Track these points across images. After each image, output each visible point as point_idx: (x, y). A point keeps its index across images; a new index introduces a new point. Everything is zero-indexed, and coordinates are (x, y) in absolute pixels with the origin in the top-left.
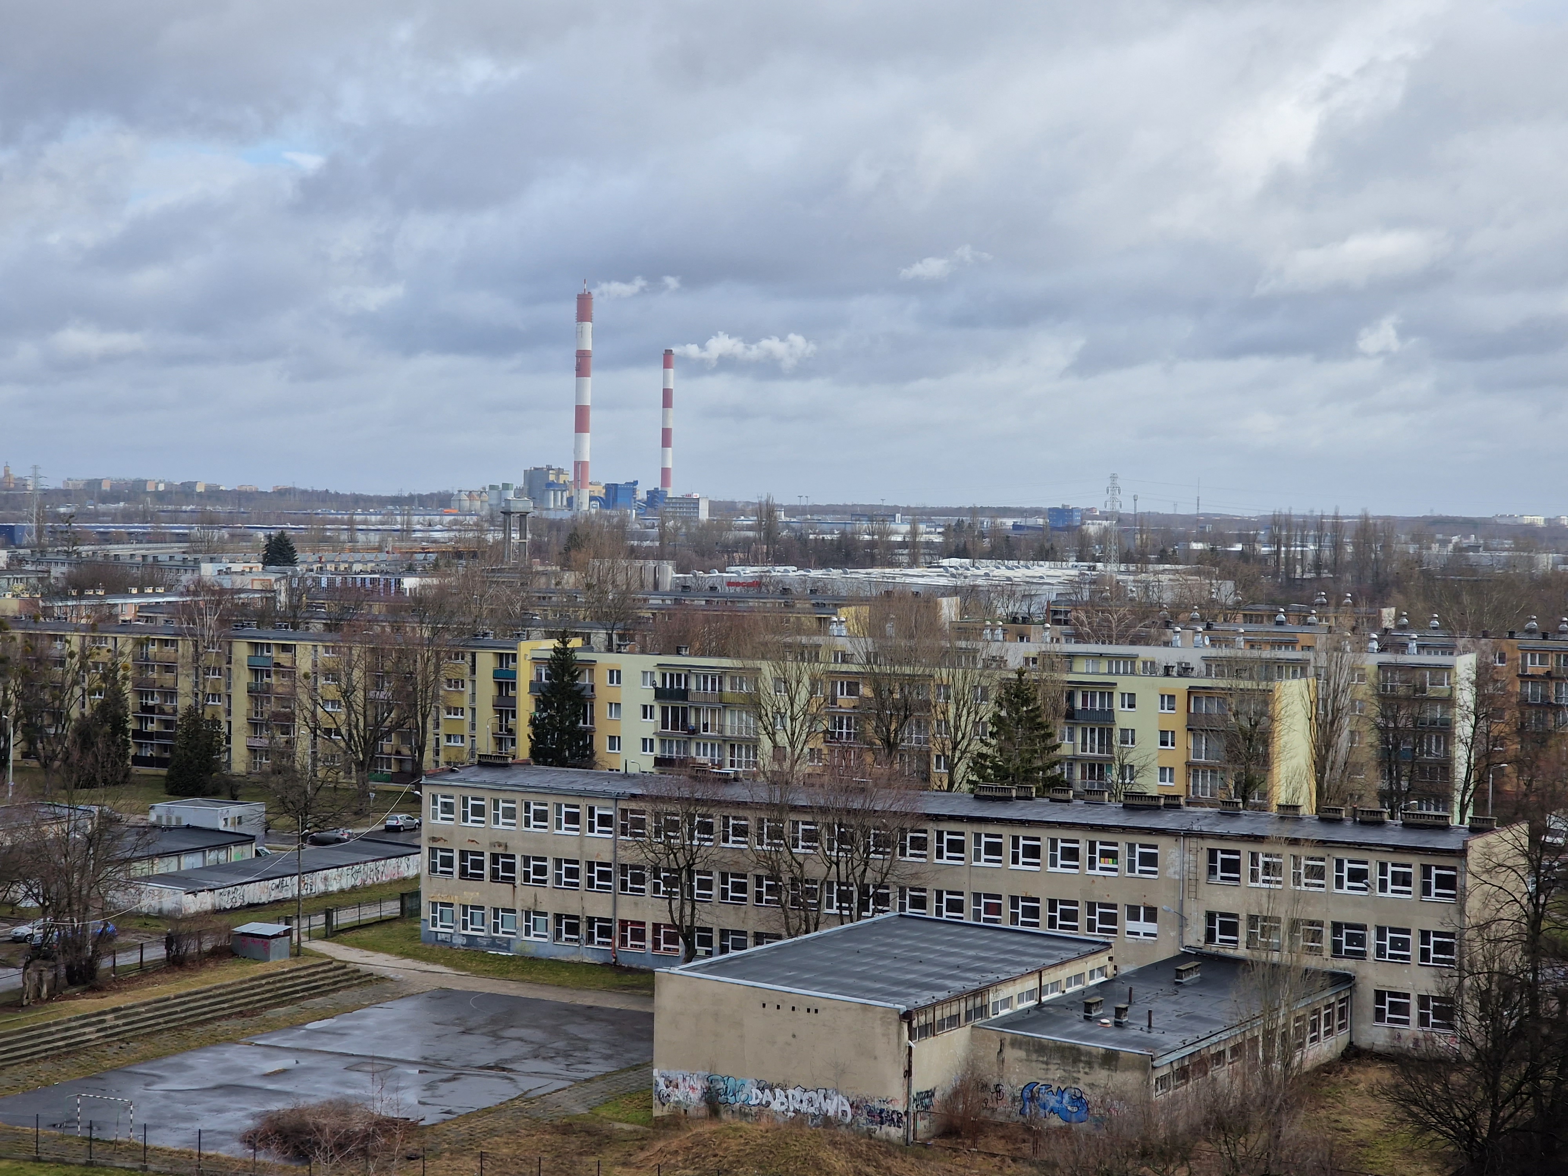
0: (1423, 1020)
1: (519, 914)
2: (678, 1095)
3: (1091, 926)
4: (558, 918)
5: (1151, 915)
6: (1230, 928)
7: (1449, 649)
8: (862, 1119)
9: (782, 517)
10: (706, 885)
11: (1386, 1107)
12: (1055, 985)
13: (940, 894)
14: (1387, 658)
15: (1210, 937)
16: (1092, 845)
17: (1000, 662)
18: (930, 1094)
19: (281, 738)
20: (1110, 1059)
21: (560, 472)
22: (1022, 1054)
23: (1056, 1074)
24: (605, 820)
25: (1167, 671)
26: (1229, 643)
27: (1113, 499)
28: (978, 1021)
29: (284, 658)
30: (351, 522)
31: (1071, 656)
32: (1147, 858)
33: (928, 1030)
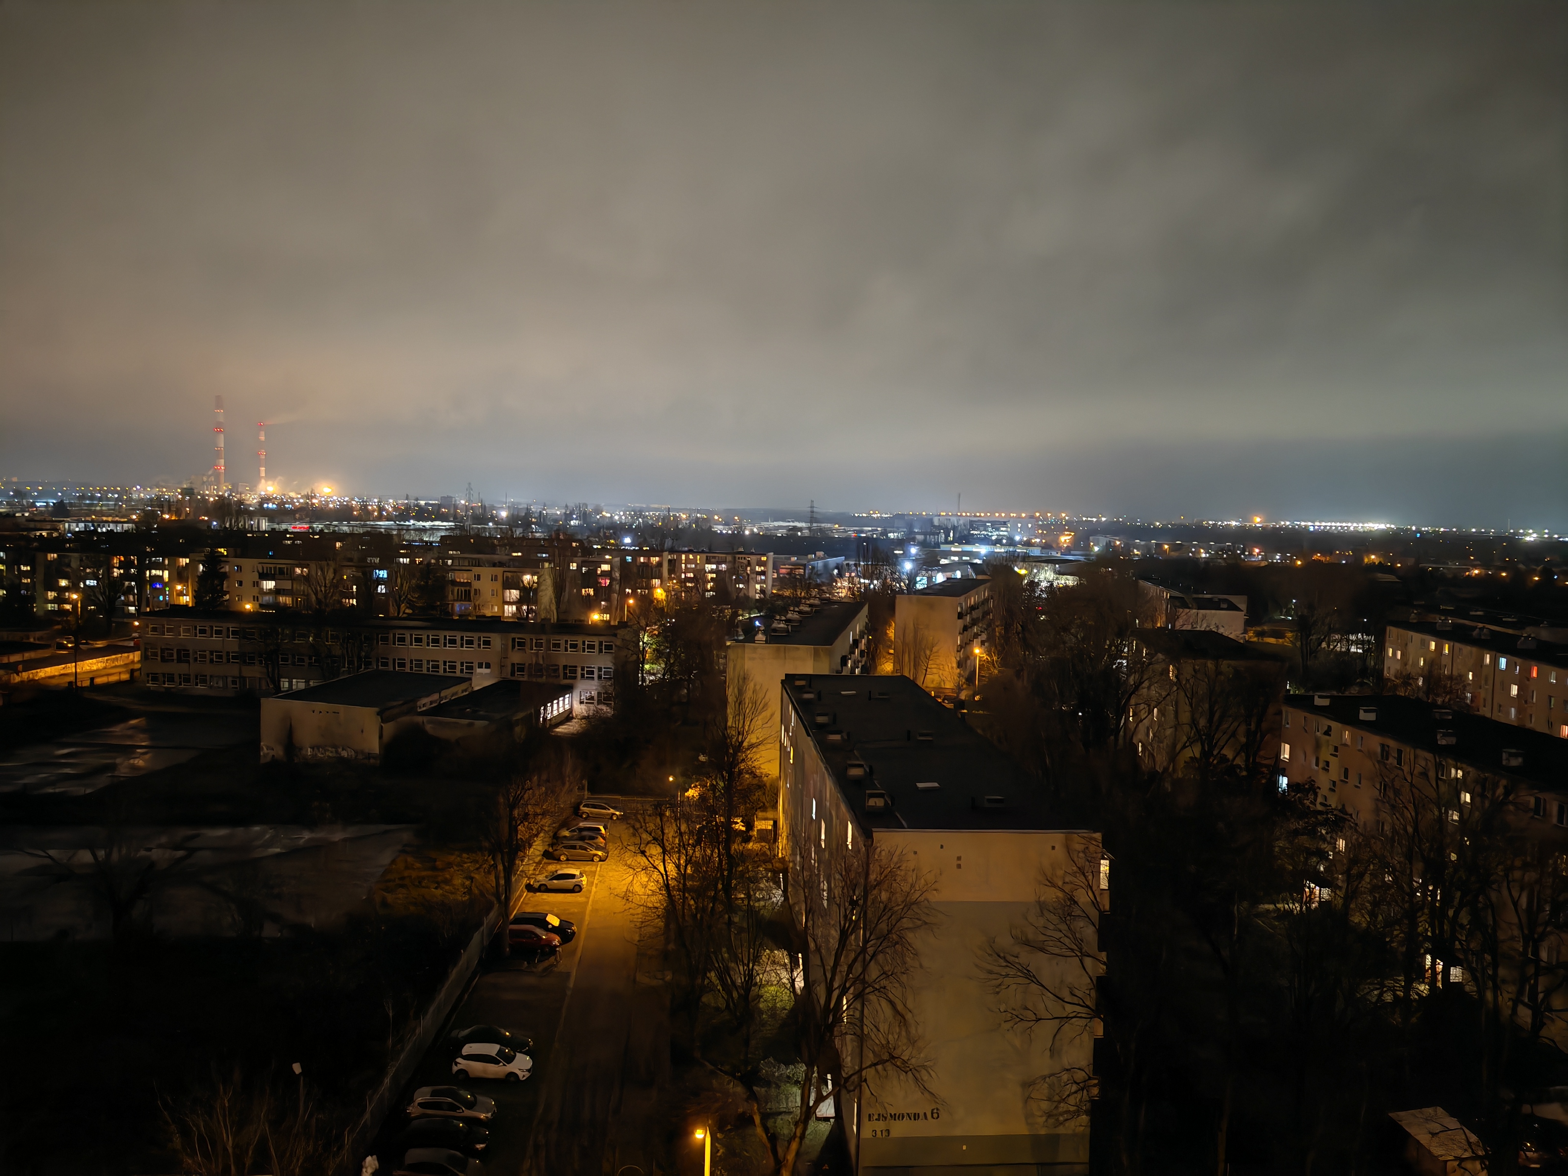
0: (599, 702)
1: (192, 676)
2: (272, 753)
3: (462, 671)
5: (488, 666)
6: (521, 669)
8: (360, 758)
12: (446, 697)
13: (394, 660)
15: (513, 674)
16: (462, 638)
18: (390, 745)
24: (234, 633)
25: (494, 564)
27: (470, 493)
32: (487, 643)
33: (388, 719)
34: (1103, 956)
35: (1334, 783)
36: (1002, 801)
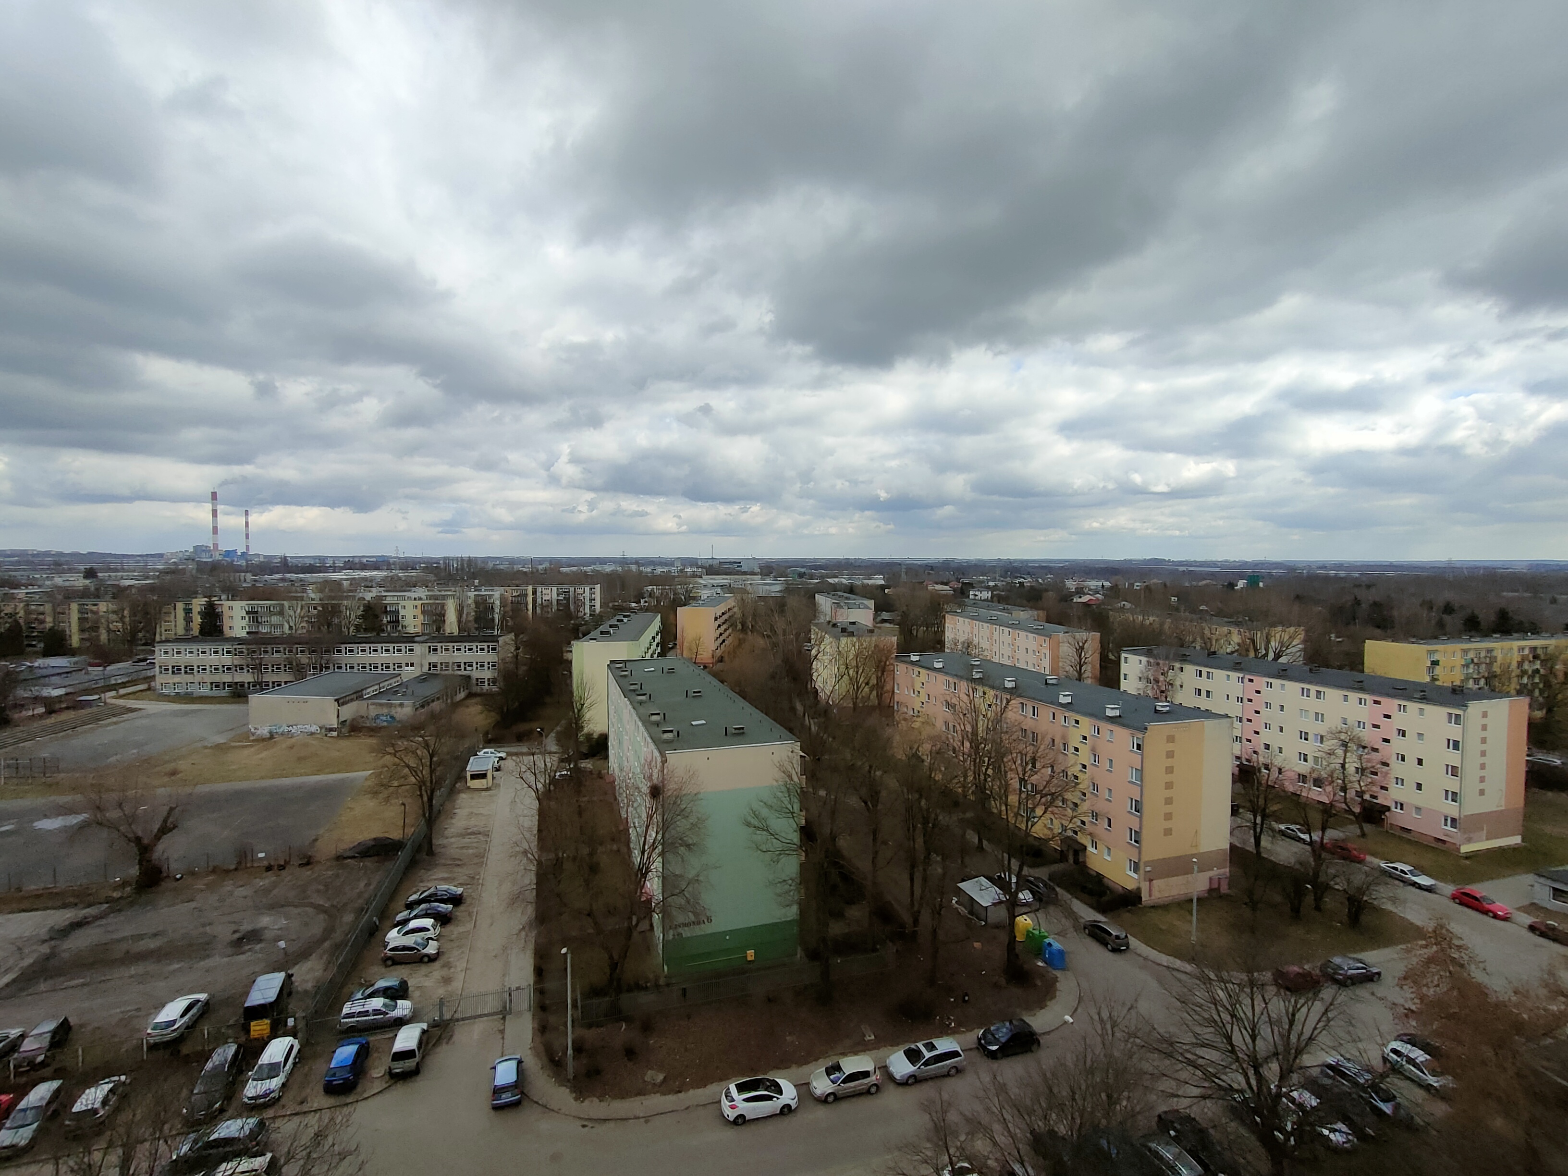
0: (489, 684)
1: (196, 683)
2: (259, 732)
3: (394, 669)
4: (212, 683)
5: (412, 665)
6: (435, 666)
7: (492, 590)
8: (323, 730)
9: (289, 559)
10: (268, 668)
11: (480, 707)
12: (384, 687)
13: (346, 665)
14: (476, 593)
15: (430, 669)
16: (394, 647)
17: (364, 599)
18: (345, 721)
19: (94, 634)
20: (401, 705)
21: (207, 547)
22: (374, 706)
23: (385, 711)
24: (228, 652)
25: (415, 599)
26: (432, 591)
28: (360, 699)
29: (94, 608)
30: (122, 563)
31: (385, 596)
32: (411, 650)
33: (343, 704)
34: (803, 813)
35: (923, 703)
36: (743, 728)
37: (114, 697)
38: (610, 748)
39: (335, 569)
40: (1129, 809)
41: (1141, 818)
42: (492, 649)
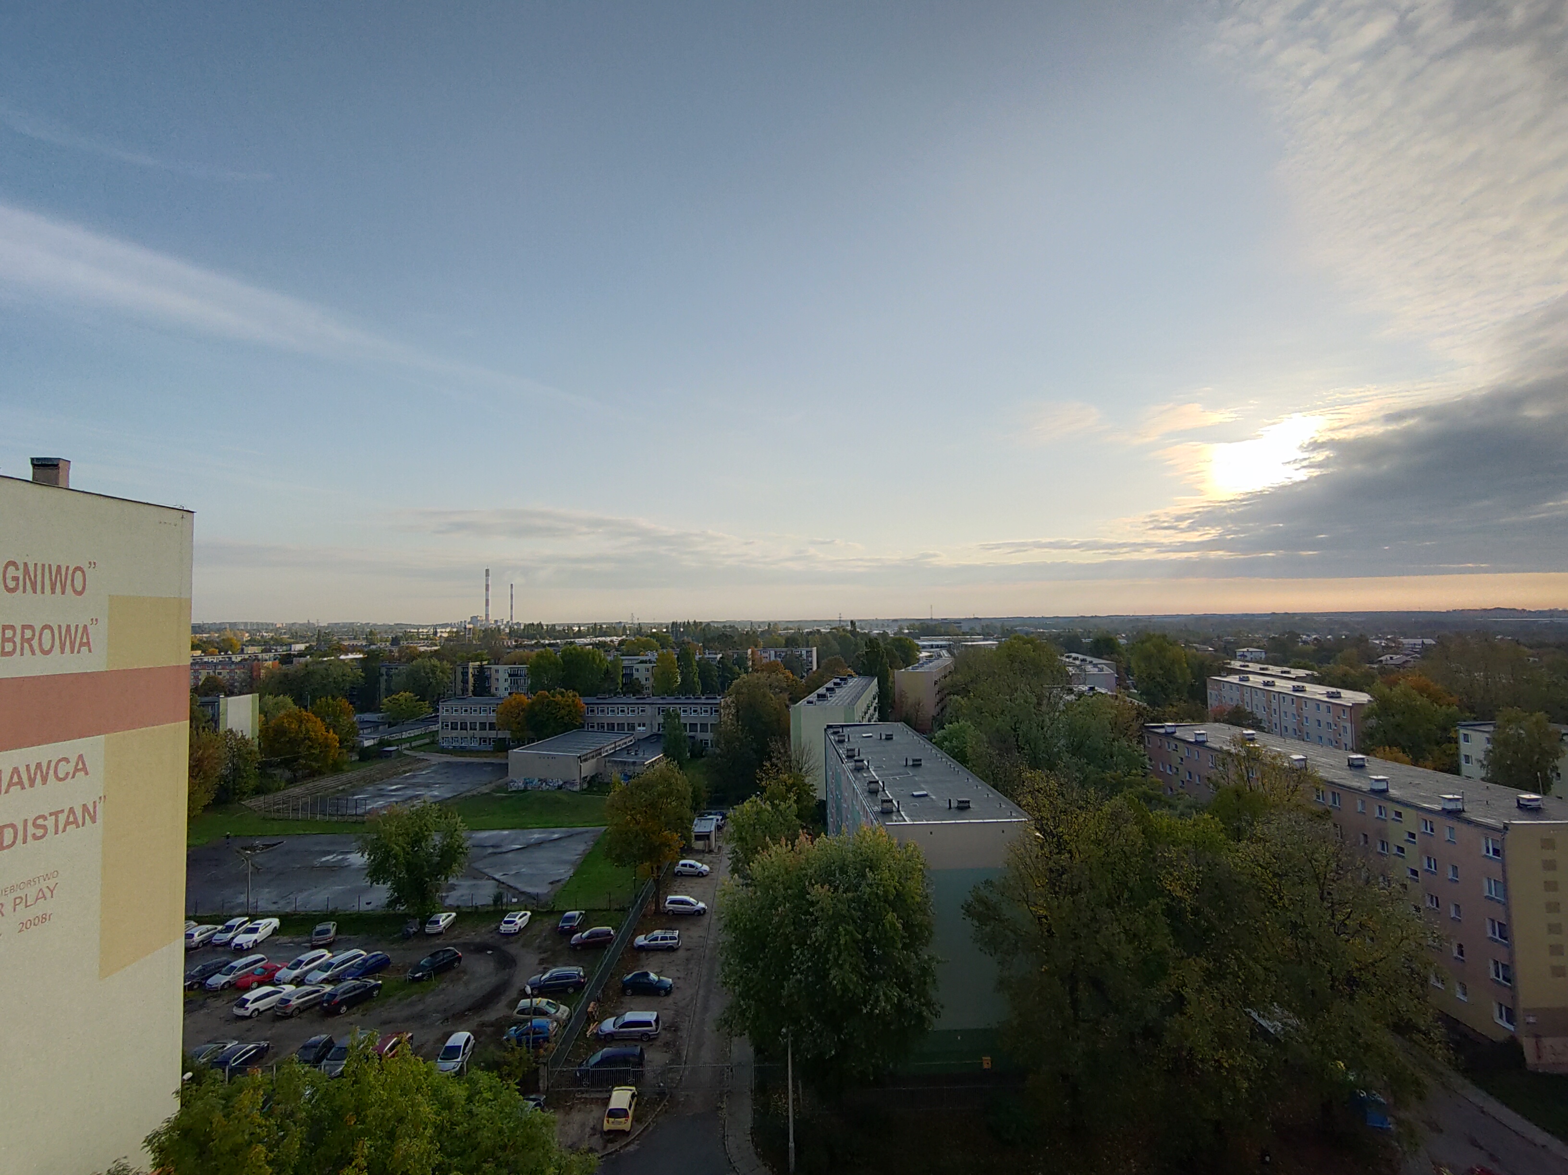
0: (712, 746)
1: (469, 739)
2: (516, 785)
3: (628, 729)
4: (480, 738)
5: (644, 725)
6: (664, 727)
8: (568, 785)
9: (543, 626)
12: (619, 745)
13: (588, 724)
15: (659, 730)
16: (628, 708)
18: (586, 777)
20: (634, 763)
21: (480, 617)
22: (610, 764)
23: (619, 768)
24: (494, 710)
25: (647, 662)
28: (599, 757)
30: (418, 632)
31: (623, 660)
32: (642, 711)
33: (586, 760)
35: (1183, 782)
36: (968, 802)
37: (407, 749)
38: (829, 816)
39: (580, 634)
40: (1490, 934)
41: (1509, 947)
42: (716, 711)
